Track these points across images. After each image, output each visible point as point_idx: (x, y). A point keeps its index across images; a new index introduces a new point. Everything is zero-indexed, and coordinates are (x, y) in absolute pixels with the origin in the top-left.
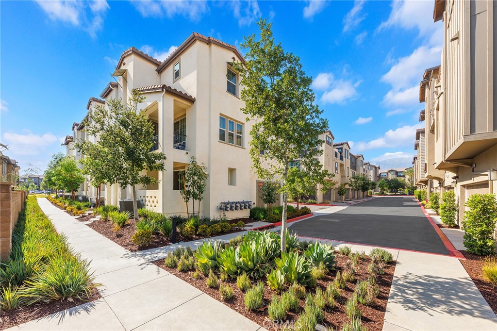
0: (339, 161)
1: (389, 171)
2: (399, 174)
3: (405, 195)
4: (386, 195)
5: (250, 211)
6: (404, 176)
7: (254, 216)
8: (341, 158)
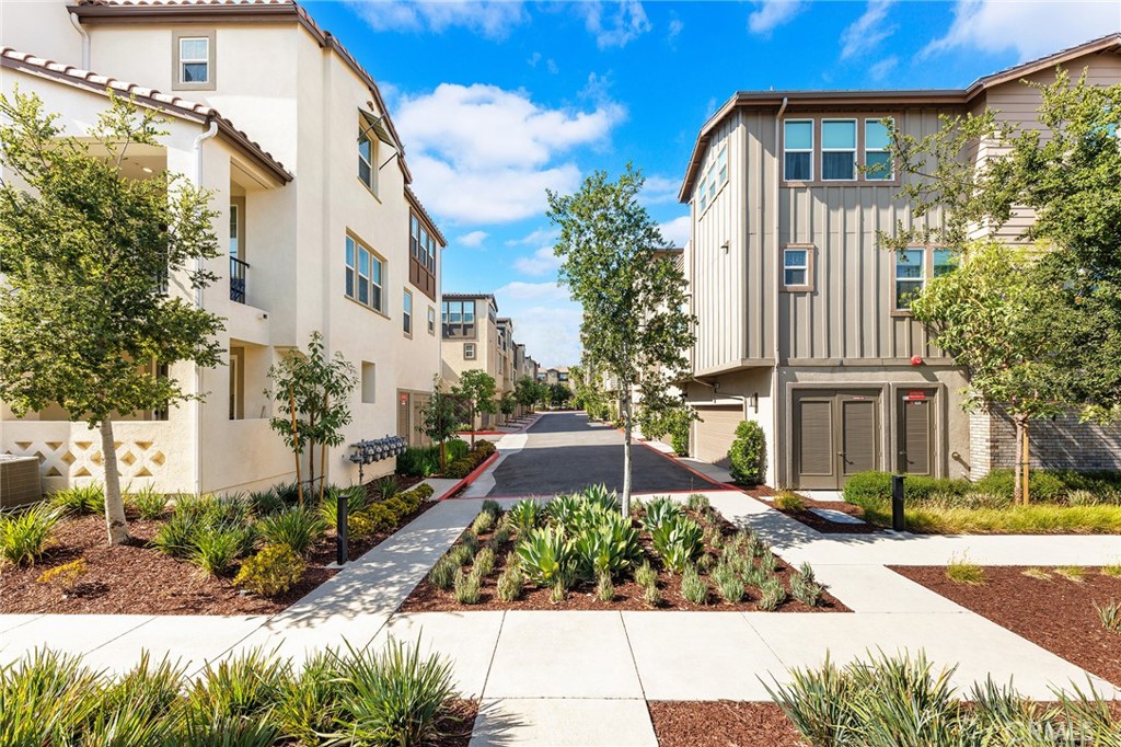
0: (503, 353)
1: (549, 371)
2: (561, 376)
3: (573, 409)
4: (548, 410)
5: (398, 459)
6: (567, 380)
7: (408, 468)
8: (504, 349)
